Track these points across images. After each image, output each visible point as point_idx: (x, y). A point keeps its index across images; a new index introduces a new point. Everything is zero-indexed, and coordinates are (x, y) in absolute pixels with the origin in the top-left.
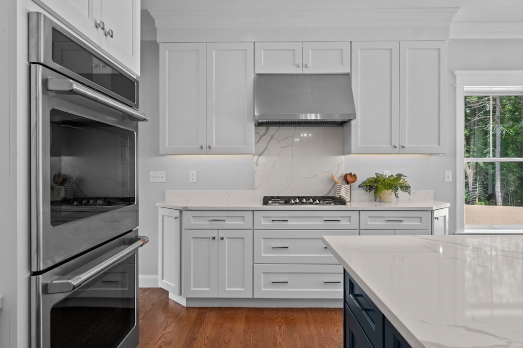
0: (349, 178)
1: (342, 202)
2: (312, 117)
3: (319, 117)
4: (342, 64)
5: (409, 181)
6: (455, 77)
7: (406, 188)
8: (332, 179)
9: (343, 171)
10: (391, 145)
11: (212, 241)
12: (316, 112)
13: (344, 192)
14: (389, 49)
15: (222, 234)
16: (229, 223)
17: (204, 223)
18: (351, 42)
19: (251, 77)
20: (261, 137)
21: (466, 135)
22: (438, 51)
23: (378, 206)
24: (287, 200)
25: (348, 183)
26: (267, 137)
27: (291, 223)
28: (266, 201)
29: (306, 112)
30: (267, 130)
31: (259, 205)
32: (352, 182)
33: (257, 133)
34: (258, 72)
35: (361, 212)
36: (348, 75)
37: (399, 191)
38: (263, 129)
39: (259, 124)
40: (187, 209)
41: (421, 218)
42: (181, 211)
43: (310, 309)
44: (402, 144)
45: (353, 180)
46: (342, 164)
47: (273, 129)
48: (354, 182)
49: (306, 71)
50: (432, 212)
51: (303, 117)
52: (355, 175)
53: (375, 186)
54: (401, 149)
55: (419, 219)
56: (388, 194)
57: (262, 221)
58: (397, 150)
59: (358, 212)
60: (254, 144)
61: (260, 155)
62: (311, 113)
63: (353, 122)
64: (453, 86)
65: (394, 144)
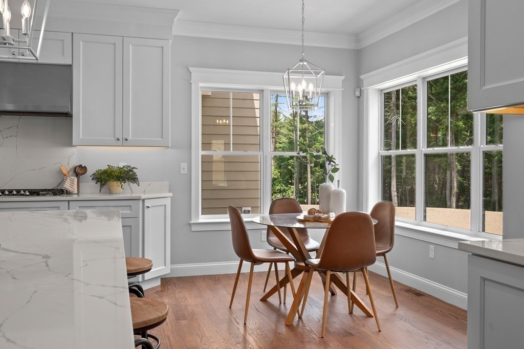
0: (78, 170)
4: (63, 55)
5: (137, 172)
6: (191, 73)
7: (134, 180)
9: (75, 163)
10: (115, 137)
13: (70, 184)
14: (113, 44)
18: (72, 33)
22: (161, 49)
25: (77, 175)
32: (82, 174)
35: (70, 202)
36: (70, 66)
41: (130, 206)
44: (125, 137)
45: (83, 172)
46: (73, 156)
48: (84, 173)
50: (143, 200)
52: (85, 167)
54: (123, 141)
55: (129, 208)
56: (115, 185)
58: (120, 143)
59: (67, 202)
64: (189, 81)
65: (117, 136)
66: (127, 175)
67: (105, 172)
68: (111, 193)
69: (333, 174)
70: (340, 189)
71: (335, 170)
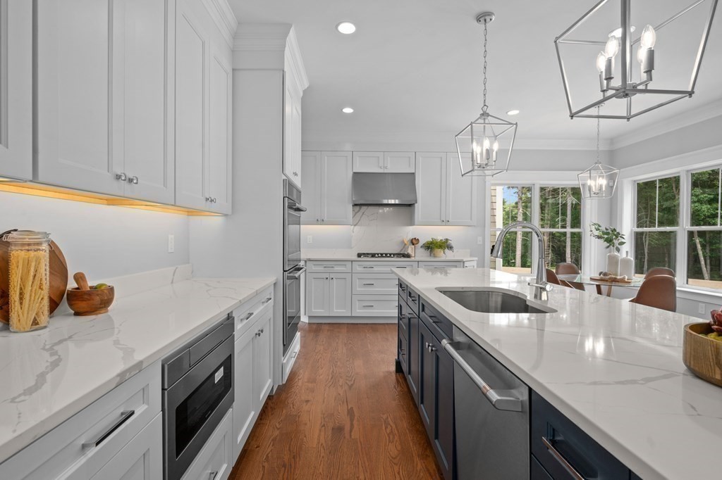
0: (414, 241)
1: (408, 256)
2: (392, 202)
3: (397, 202)
4: (410, 166)
5: (452, 243)
7: (450, 248)
8: (403, 242)
9: (411, 237)
11: (325, 280)
12: (395, 199)
13: (410, 250)
14: (440, 157)
15: (332, 276)
16: (337, 269)
17: (320, 269)
18: (415, 152)
19: (350, 175)
20: (356, 213)
21: (541, 204)
23: (432, 259)
24: (373, 255)
25: (413, 244)
26: (360, 213)
27: (376, 269)
28: (359, 255)
29: (388, 199)
30: (360, 208)
31: (355, 258)
32: (416, 244)
33: (353, 210)
34: (354, 171)
36: (413, 173)
37: (446, 250)
38: (358, 208)
39: (355, 205)
40: (310, 260)
42: (306, 261)
43: (387, 324)
44: (447, 219)
46: (410, 232)
47: (364, 208)
49: (386, 171)
50: (464, 262)
51: (385, 202)
52: (418, 239)
53: (431, 247)
54: (445, 222)
56: (439, 252)
57: (358, 268)
59: (417, 262)
60: (352, 216)
61: (355, 225)
62: (391, 199)
63: (416, 205)
65: (442, 219)
66: (445, 245)
67: (432, 243)
68: (435, 256)
69: (619, 246)
70: (629, 257)
71: (622, 243)
